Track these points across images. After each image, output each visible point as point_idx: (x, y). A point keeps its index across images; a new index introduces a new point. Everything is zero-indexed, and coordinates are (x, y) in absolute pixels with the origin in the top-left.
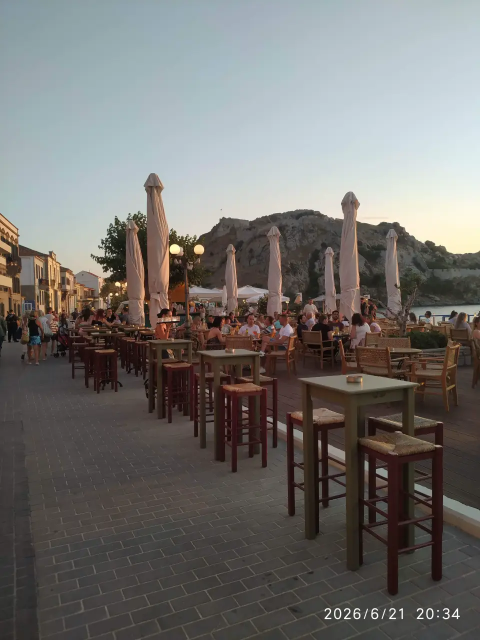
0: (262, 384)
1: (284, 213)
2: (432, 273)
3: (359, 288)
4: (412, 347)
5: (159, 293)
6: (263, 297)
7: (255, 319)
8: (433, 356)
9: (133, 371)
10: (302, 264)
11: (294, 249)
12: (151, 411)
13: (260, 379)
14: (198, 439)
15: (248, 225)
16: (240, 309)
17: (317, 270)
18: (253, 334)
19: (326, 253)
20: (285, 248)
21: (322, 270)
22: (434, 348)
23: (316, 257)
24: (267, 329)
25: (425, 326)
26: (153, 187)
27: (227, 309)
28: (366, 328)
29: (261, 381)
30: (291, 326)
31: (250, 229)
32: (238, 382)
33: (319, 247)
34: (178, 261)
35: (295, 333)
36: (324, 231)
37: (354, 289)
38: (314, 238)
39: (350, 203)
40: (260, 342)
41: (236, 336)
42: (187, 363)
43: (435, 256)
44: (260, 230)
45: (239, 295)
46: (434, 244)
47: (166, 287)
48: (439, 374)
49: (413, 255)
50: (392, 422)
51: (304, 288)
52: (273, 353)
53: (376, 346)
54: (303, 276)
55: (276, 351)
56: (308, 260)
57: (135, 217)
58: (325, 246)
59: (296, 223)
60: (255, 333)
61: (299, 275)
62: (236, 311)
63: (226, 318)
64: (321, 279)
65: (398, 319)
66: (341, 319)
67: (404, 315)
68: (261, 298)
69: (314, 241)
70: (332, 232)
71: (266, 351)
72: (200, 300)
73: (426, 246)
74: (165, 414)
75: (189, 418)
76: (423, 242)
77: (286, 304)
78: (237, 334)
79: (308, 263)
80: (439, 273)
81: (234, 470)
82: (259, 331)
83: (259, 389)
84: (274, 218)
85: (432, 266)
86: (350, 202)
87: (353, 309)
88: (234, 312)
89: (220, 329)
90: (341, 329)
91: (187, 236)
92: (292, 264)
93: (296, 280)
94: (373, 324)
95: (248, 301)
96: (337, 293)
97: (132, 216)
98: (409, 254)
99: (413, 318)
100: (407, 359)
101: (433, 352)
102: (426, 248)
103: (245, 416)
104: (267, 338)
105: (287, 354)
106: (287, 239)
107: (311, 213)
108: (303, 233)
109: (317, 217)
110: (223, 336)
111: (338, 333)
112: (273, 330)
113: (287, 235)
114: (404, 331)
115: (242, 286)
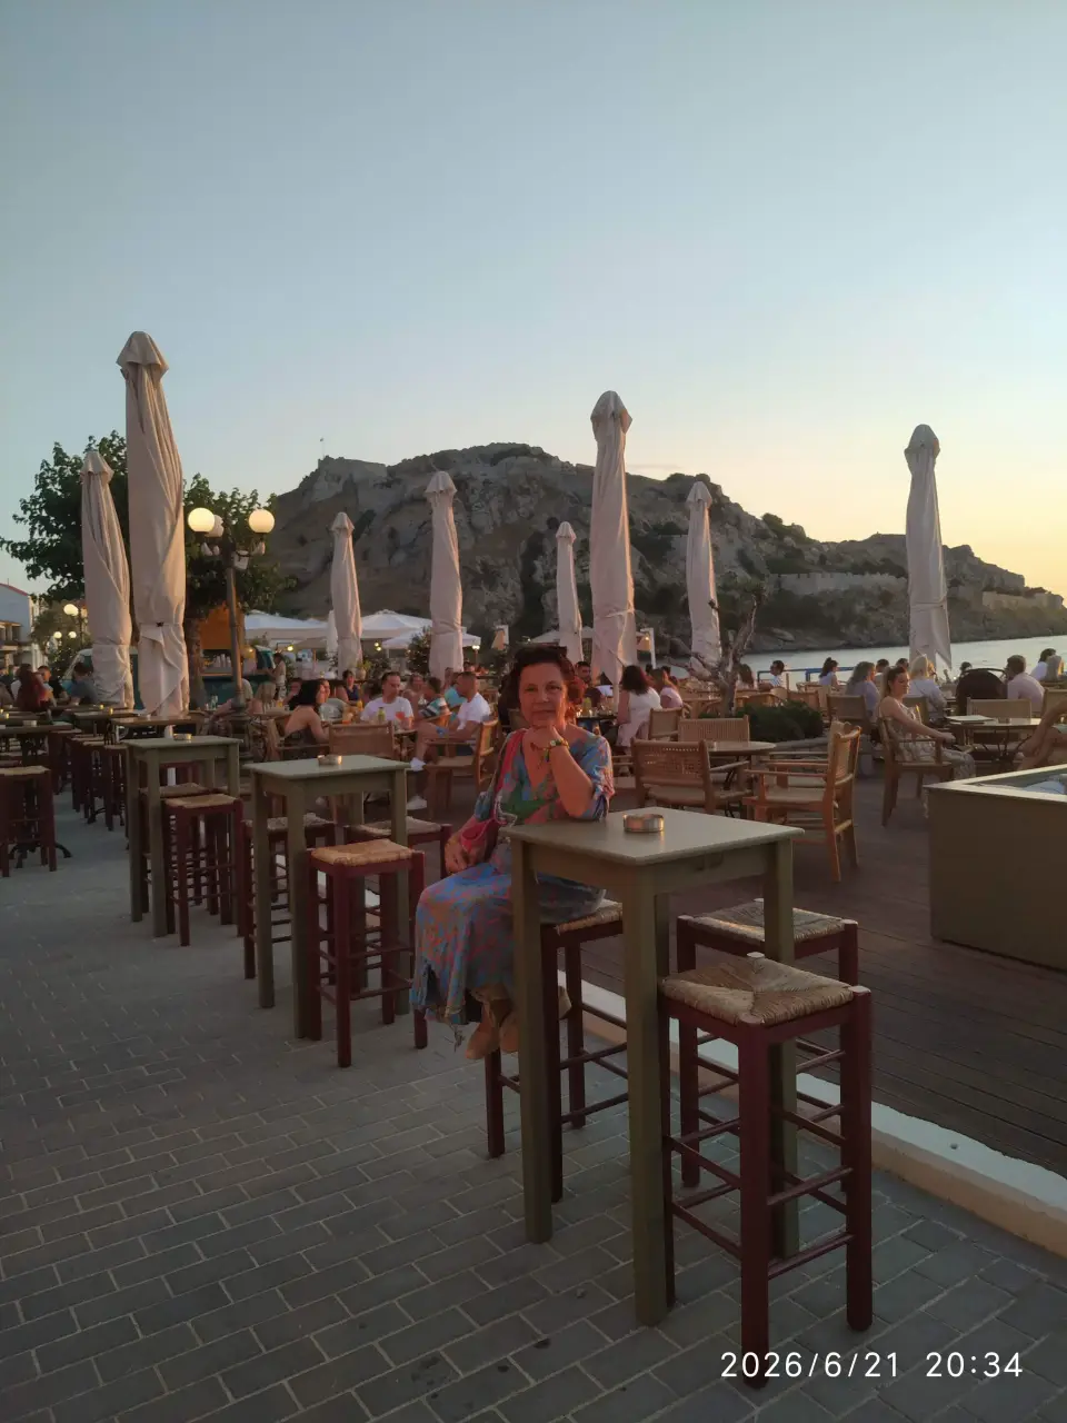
0: (414, 839)
1: (465, 450)
2: (779, 583)
3: (632, 610)
4: (754, 738)
5: (160, 625)
6: (421, 635)
7: (403, 685)
8: (794, 757)
9: (101, 817)
10: (506, 564)
11: (489, 531)
12: (137, 917)
13: (408, 828)
14: (255, 985)
15: (385, 475)
16: (369, 664)
17: (538, 576)
18: (397, 721)
19: (557, 535)
20: (468, 528)
21: (551, 576)
22: (797, 739)
23: (538, 548)
24: (429, 707)
25: (773, 692)
26: (140, 364)
27: (336, 664)
28: (652, 698)
29: (411, 832)
30: (486, 697)
31: (388, 485)
32: (354, 837)
33: (543, 528)
34: (212, 550)
35: (493, 714)
36: (551, 492)
37: (621, 613)
38: (532, 508)
39: (610, 419)
40: (413, 737)
41: (355, 724)
42: (228, 793)
43: (782, 546)
44: (412, 487)
45: (364, 632)
46: (780, 521)
47: (178, 609)
48: (816, 797)
49: (738, 545)
50: (733, 925)
51: (512, 615)
52: (445, 762)
53: (675, 738)
54: (510, 590)
55: (451, 756)
56: (518, 556)
57: (105, 445)
58: (554, 524)
59: (492, 473)
60: (401, 715)
61: (500, 588)
62: (359, 668)
63: (333, 683)
64: (548, 597)
65: (717, 678)
66: (596, 681)
67: (729, 669)
68: (416, 639)
69: (532, 515)
70: (570, 493)
71: (427, 758)
72: (272, 644)
73: (764, 525)
74: (173, 924)
75: (234, 929)
76: (759, 516)
77: (474, 651)
78: (359, 721)
79: (520, 562)
80: (790, 580)
81: (345, 1060)
82: (410, 713)
83: (403, 855)
84: (443, 460)
85: (777, 567)
86: (610, 413)
87: (621, 659)
88: (354, 670)
89: (316, 710)
90: (595, 704)
91: (234, 493)
92: (484, 565)
93: (495, 600)
94: (666, 691)
95: (388, 645)
96: (584, 625)
97: (98, 442)
98: (731, 542)
99: (747, 677)
100: (744, 766)
101: (794, 748)
102: (765, 530)
103: (373, 921)
104: (429, 728)
105: (476, 761)
106: (474, 508)
107: (523, 450)
108: (508, 494)
109: (535, 460)
110: (325, 725)
111: (591, 712)
112: (441, 708)
113: (473, 499)
114: (731, 705)
115: (373, 612)
